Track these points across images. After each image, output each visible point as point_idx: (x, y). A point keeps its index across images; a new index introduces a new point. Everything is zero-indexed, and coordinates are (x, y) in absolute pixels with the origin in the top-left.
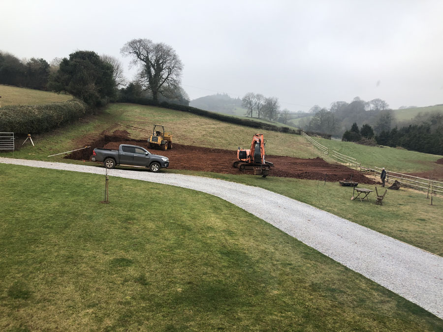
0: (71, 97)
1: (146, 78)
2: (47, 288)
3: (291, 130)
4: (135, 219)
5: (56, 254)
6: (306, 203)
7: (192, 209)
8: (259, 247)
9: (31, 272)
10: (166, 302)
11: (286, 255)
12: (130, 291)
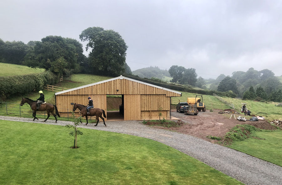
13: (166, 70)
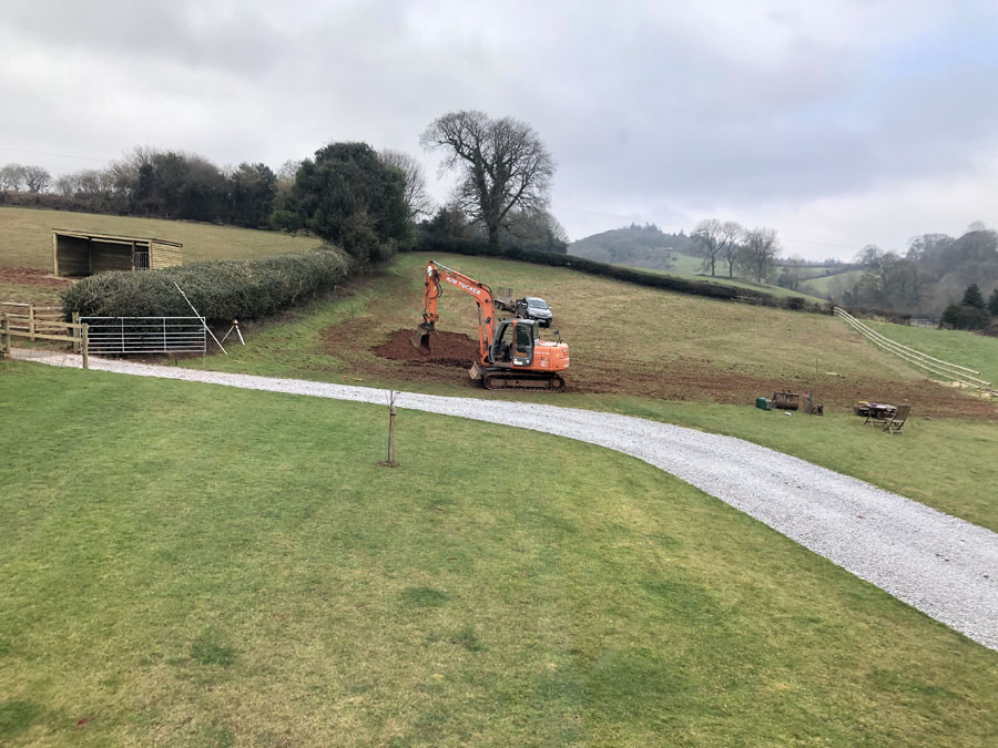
0: (318, 242)
1: (474, 197)
2: (269, 644)
3: (809, 304)
4: (450, 502)
5: (286, 573)
6: (851, 475)
7: (577, 484)
8: (738, 577)
9: (238, 609)
10: (521, 692)
11: (804, 597)
12: (442, 662)
13: (681, 234)
